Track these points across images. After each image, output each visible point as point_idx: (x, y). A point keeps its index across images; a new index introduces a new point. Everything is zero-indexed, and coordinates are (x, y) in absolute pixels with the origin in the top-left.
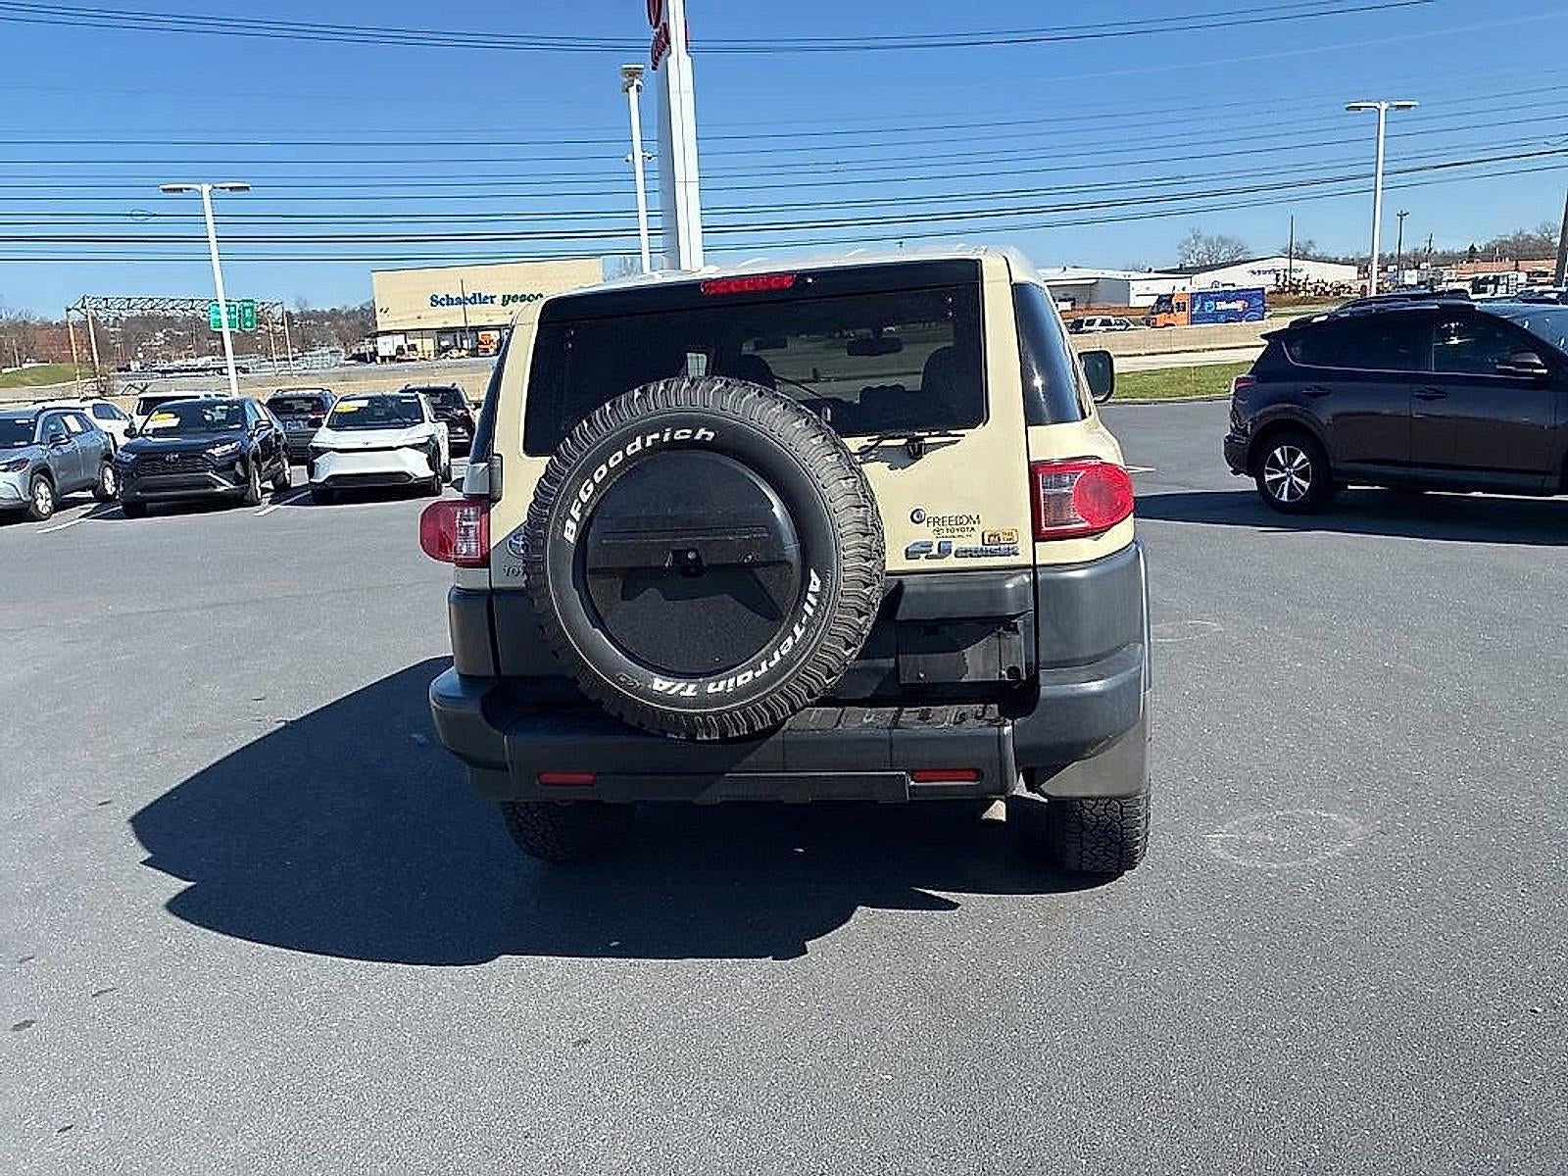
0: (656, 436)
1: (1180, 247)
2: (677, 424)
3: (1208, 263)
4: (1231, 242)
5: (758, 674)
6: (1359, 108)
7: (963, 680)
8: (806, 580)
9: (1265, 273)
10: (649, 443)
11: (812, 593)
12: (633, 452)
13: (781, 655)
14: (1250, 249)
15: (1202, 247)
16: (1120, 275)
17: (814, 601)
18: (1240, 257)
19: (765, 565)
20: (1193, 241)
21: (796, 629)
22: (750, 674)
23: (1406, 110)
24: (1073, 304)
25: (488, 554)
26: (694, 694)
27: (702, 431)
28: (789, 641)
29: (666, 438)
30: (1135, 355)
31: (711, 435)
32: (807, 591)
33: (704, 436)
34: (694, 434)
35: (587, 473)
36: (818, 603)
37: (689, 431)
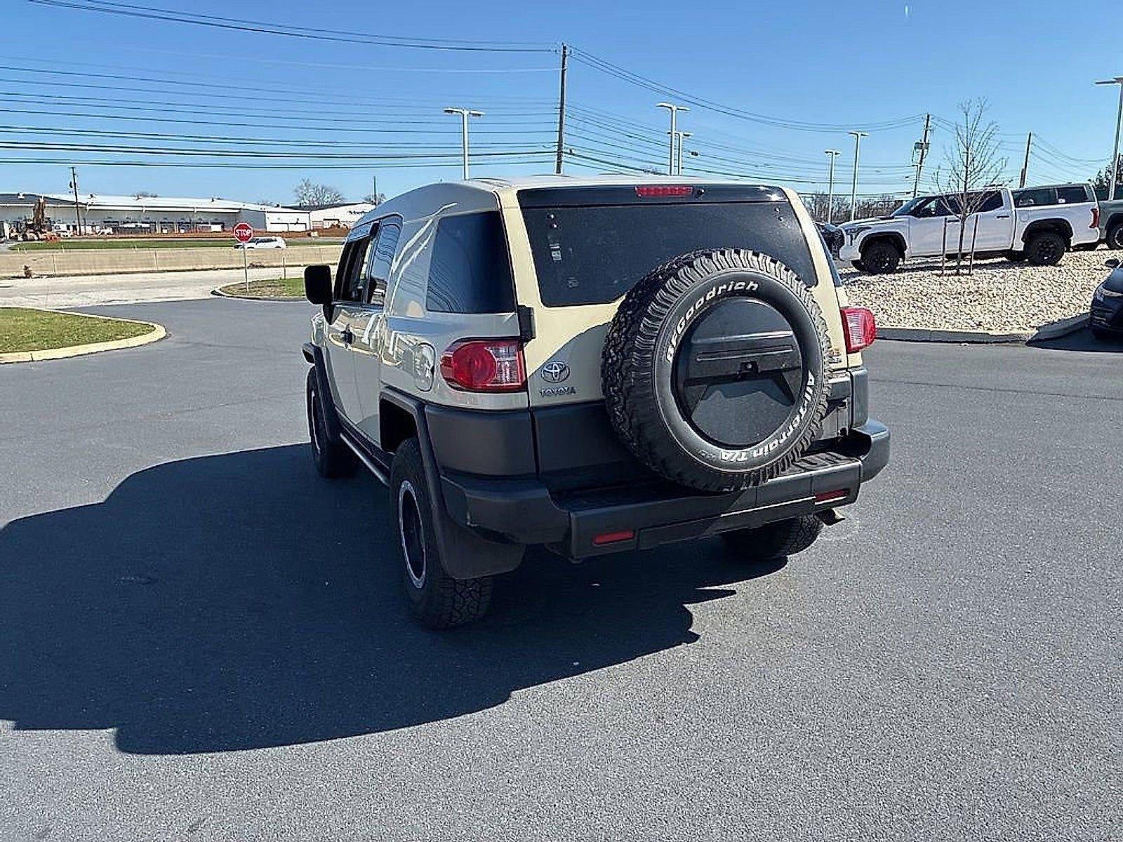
0: (725, 287)
1: (296, 191)
2: (737, 279)
3: (317, 204)
4: (331, 190)
5: (781, 441)
6: (452, 111)
7: (822, 439)
8: (806, 378)
9: (358, 213)
10: (719, 292)
11: (810, 386)
12: (710, 298)
13: (794, 428)
14: (344, 196)
15: (311, 192)
16: (258, 208)
17: (811, 392)
18: (338, 201)
19: (790, 369)
20: (305, 188)
21: (801, 410)
22: (776, 442)
23: (478, 117)
24: (223, 227)
25: (526, 381)
26: (746, 459)
27: (751, 284)
28: (798, 418)
29: (730, 289)
30: (296, 266)
31: (756, 286)
32: (806, 385)
33: (752, 287)
34: (746, 286)
35: (682, 313)
36: (813, 393)
37: (744, 284)
